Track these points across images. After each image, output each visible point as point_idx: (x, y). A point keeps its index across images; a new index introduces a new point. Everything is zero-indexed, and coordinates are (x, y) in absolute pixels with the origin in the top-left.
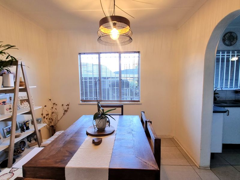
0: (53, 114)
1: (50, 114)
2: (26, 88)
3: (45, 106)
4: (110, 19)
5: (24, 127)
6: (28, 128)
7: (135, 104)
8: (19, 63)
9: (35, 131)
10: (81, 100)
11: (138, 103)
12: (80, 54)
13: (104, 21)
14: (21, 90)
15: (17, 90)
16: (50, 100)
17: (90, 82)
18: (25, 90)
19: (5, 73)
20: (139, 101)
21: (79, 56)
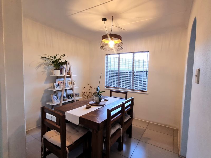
0: (90, 93)
1: (88, 93)
2: (70, 76)
3: (85, 87)
4: (109, 36)
5: (69, 96)
6: (71, 98)
7: (142, 93)
8: (68, 63)
9: (74, 100)
10: (106, 86)
11: (145, 93)
12: (107, 55)
13: (105, 37)
14: (67, 77)
15: (65, 77)
16: (89, 84)
17: (112, 74)
18: (70, 77)
19: (63, 68)
20: (146, 92)
21: (106, 57)
